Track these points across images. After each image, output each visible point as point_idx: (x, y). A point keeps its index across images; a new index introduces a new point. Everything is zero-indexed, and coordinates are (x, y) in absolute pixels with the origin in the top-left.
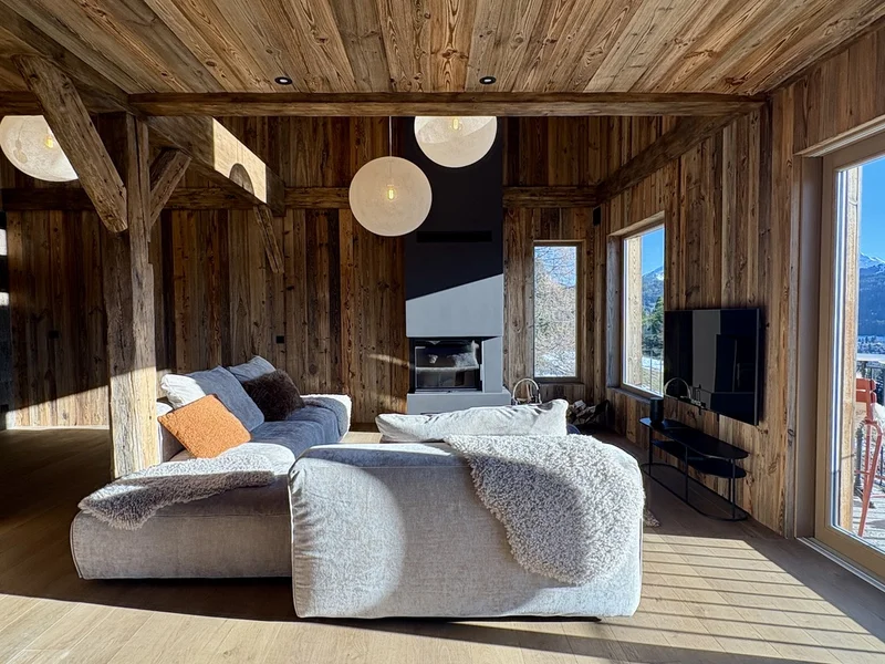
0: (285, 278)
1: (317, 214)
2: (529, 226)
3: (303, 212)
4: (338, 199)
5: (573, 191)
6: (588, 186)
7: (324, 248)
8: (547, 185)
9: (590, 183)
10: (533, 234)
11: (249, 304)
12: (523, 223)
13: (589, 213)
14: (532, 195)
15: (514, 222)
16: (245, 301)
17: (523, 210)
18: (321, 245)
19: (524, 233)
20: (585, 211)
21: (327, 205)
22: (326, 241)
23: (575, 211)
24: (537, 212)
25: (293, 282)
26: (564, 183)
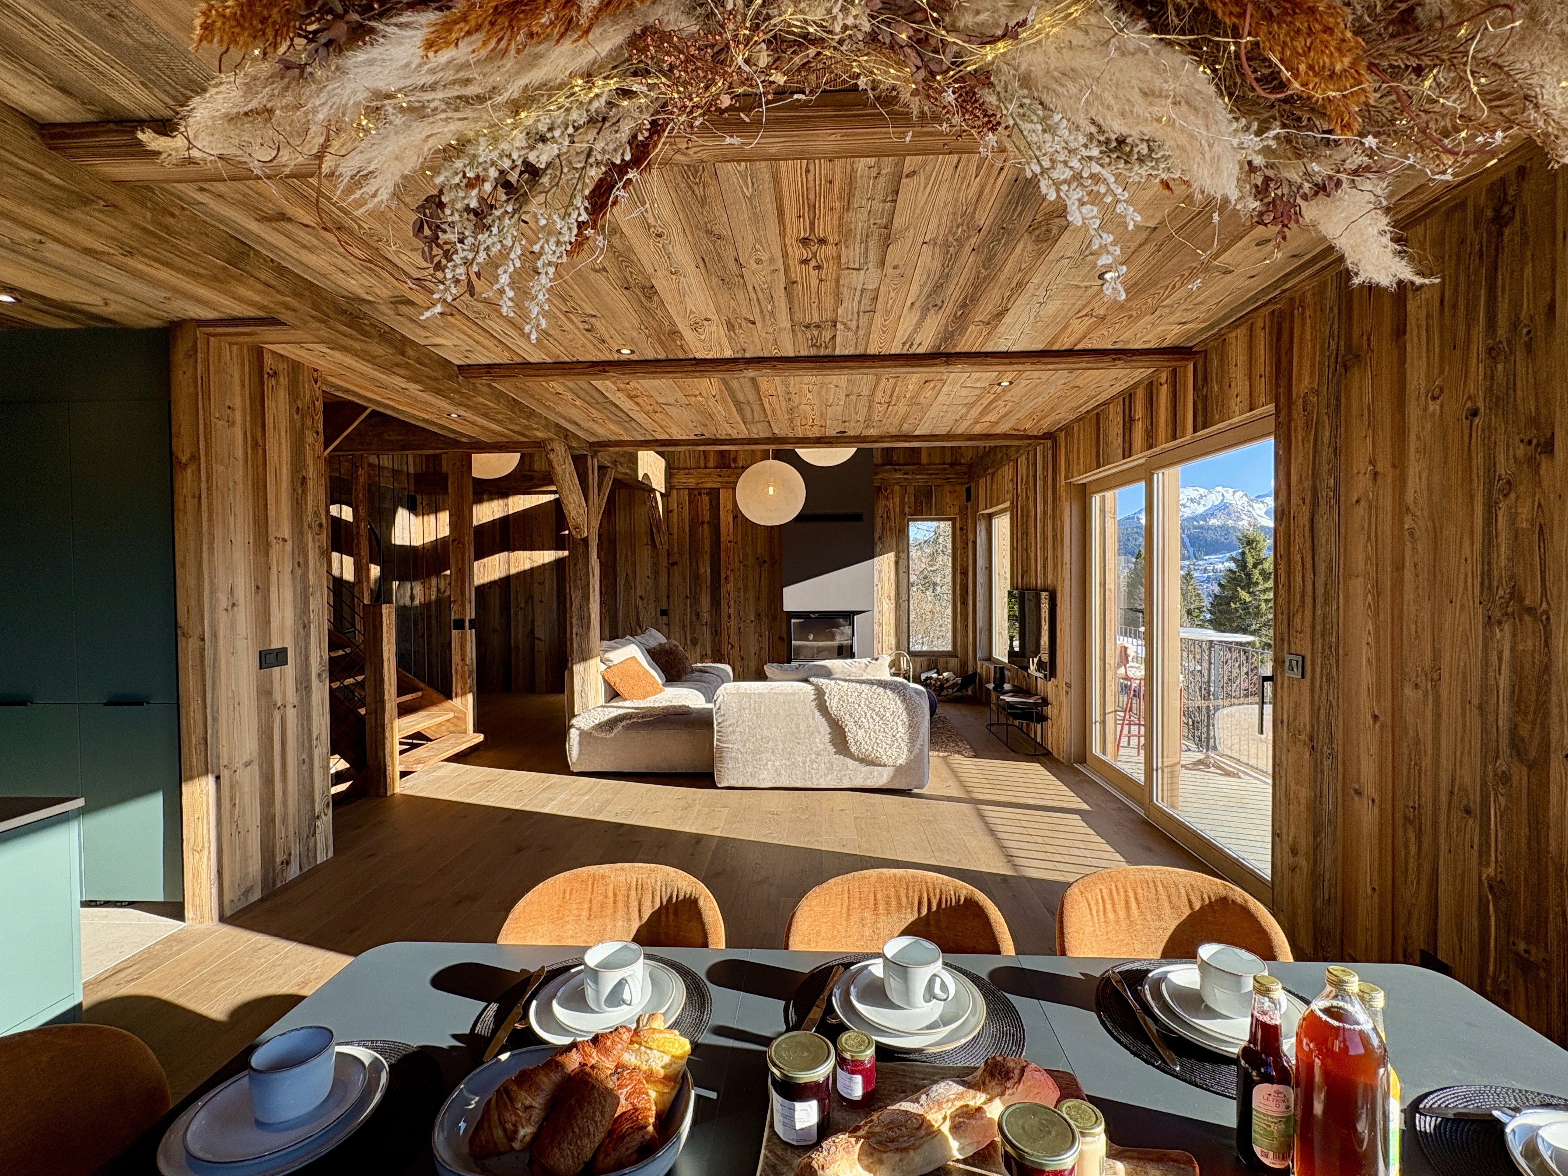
0: (668, 555)
1: (700, 494)
2: (902, 503)
3: (687, 492)
4: (720, 479)
5: (944, 469)
6: (960, 464)
7: (705, 526)
8: (920, 464)
9: (963, 461)
10: (907, 510)
11: (635, 579)
12: (897, 500)
13: (962, 490)
14: (906, 474)
15: (887, 499)
16: (631, 575)
17: (897, 487)
18: (703, 523)
19: (897, 509)
20: (958, 488)
21: (709, 485)
22: (707, 519)
23: (948, 488)
24: (911, 490)
25: (676, 557)
26: (937, 461)
